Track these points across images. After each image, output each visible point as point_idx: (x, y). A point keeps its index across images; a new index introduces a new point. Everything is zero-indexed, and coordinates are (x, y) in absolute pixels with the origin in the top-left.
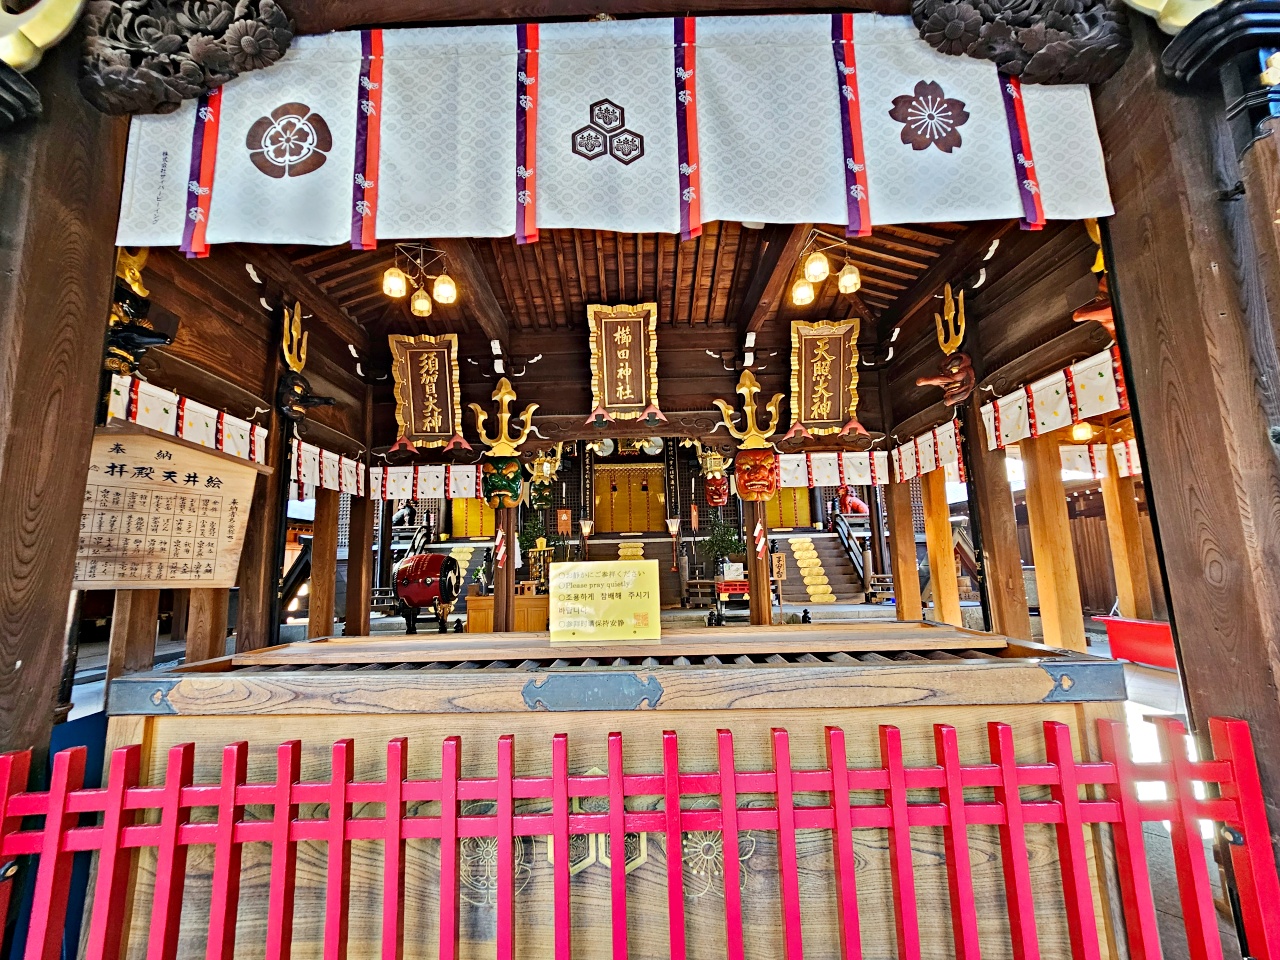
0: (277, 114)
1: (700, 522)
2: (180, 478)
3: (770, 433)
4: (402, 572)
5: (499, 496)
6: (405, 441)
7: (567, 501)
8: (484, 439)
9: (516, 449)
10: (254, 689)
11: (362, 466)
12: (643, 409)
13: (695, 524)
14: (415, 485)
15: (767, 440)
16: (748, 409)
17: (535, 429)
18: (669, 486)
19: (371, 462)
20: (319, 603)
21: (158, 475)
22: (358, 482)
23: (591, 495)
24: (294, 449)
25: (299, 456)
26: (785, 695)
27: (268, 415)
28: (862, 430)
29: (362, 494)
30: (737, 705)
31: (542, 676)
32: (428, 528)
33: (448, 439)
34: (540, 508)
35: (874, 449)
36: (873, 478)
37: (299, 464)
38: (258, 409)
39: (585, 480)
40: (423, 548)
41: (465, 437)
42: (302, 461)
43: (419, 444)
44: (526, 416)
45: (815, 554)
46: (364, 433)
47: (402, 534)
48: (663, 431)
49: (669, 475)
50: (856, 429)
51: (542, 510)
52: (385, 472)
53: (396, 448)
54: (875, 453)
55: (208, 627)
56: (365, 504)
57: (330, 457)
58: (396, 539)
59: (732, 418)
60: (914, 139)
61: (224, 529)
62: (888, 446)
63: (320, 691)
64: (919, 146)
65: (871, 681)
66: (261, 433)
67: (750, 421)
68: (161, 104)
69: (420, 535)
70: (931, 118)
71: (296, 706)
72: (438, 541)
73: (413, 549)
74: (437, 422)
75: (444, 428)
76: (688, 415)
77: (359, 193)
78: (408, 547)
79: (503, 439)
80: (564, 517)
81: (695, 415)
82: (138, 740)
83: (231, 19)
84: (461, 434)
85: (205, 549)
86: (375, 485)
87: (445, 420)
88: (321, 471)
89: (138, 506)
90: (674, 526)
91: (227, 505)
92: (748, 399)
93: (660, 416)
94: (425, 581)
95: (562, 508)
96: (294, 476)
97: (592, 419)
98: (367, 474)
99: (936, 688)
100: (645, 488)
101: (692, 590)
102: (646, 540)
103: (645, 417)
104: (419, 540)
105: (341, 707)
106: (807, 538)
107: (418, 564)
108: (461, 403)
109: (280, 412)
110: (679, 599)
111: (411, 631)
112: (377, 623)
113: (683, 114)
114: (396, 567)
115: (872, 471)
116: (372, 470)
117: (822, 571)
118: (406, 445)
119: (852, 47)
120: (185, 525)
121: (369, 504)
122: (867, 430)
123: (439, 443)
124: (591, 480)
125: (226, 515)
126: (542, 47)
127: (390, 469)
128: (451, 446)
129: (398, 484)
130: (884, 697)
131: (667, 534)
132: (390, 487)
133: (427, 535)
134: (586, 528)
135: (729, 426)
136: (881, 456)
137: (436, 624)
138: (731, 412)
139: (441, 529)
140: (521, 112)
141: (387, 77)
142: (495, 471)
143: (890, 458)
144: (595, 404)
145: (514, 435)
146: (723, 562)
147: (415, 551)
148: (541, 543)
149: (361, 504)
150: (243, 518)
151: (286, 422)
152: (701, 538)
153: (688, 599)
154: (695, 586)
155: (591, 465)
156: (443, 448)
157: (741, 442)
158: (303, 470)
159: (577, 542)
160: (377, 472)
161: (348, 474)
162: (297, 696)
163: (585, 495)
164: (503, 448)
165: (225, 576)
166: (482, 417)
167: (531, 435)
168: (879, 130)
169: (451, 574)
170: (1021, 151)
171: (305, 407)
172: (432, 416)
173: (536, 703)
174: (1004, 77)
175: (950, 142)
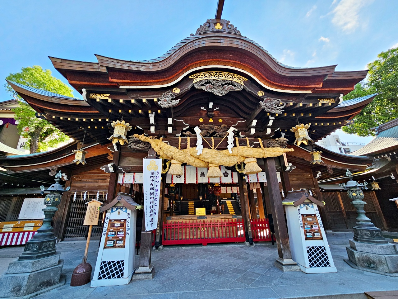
1: (206, 197)
5: (172, 194)
13: (205, 198)
23: (182, 190)
39: (180, 186)
45: (232, 204)
70: (226, 174)
80: (177, 196)
90: (201, 198)
95: (177, 194)
100: (194, 188)
102: (194, 201)
106: (230, 201)
124: (182, 186)
131: (200, 200)
146: (212, 206)
152: (207, 201)
159: (179, 201)
163: (180, 190)
175: (227, 176)
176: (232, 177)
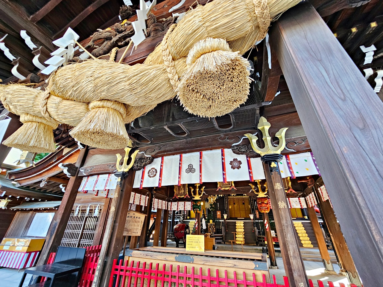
0: (151, 169)
1: (260, 215)
2: (135, 218)
3: (266, 193)
4: (176, 229)
5: (196, 210)
6: (176, 196)
7: (219, 208)
8: (193, 195)
9: (200, 198)
10: (142, 254)
11: (167, 202)
12: (230, 187)
13: (258, 216)
14: (178, 207)
15: (265, 194)
16: (258, 186)
17: (204, 192)
18: (251, 203)
19: (169, 201)
20: (156, 237)
21: (133, 217)
22: (166, 206)
23: (227, 206)
24: (153, 200)
25: (154, 202)
26: (212, 263)
27: (149, 194)
28: (294, 191)
29: (166, 209)
30: (205, 264)
31: (178, 256)
32: (184, 215)
33: (185, 195)
34: (212, 210)
35: (300, 197)
36: (301, 206)
37: (154, 204)
38: (147, 193)
39: (226, 201)
40: (182, 221)
41: (189, 195)
42: (154, 203)
43: (179, 196)
44: (203, 189)
45: (304, 228)
46: (167, 194)
47: (177, 217)
48: (236, 192)
49: (250, 199)
50: (292, 191)
51: (212, 211)
52: (171, 203)
53: (174, 198)
54: (300, 198)
55: (134, 242)
56: (167, 212)
57: (160, 201)
58: (176, 218)
59: (254, 188)
60: (233, 168)
61: (140, 226)
62: (304, 196)
63: (149, 255)
64: (234, 168)
65: (225, 262)
66: (148, 197)
67: (260, 189)
68: (139, 169)
69: (182, 217)
70: (236, 164)
71: (147, 257)
72: (187, 219)
73: (180, 221)
74: (183, 191)
75: (184, 193)
76: (243, 188)
77: (160, 180)
78: (179, 220)
79: (197, 195)
80: (219, 213)
81: (244, 188)
82: (128, 260)
83: (147, 160)
84: (188, 194)
85: (137, 229)
86: (169, 206)
87: (184, 191)
88: (158, 205)
89: (130, 222)
90: (252, 217)
91: (141, 222)
92: (258, 183)
93: (235, 189)
94: (181, 232)
95: (218, 210)
96: (153, 206)
97: (218, 190)
98: (168, 204)
99: (235, 264)
100: (244, 204)
101: (259, 239)
102: (244, 221)
103: (231, 189)
104: (182, 218)
105: (152, 258)
106: (300, 222)
107: (179, 227)
108: (188, 187)
109: (151, 193)
110: (255, 242)
111: (177, 247)
112: (170, 243)
113: (200, 165)
114: (175, 227)
115: (300, 204)
116: (169, 203)
117: (307, 235)
118: (176, 197)
119: (224, 154)
120: (135, 225)
121: (168, 211)
122: (296, 191)
123: (183, 196)
124: (227, 201)
125: (140, 223)
126: (183, 157)
127: (172, 203)
128: (186, 197)
129: (174, 206)
130: (227, 265)
131: (250, 219)
132: (172, 207)
133: (184, 217)
134: (225, 216)
135: (254, 191)
136: (302, 199)
137: (184, 245)
138: (254, 187)
139: (187, 215)
140: (180, 167)
141: (164, 163)
142: (195, 204)
143: (305, 199)
144: (218, 186)
145: (200, 194)
147: (180, 222)
148: (211, 221)
149: (166, 211)
150: (143, 224)
151: (152, 195)
153: (258, 242)
154: (261, 238)
155: (227, 196)
156: (184, 197)
157: (258, 195)
158: (154, 205)
159: (223, 221)
160: (170, 203)
161: (164, 204)
162: (147, 255)
163: (226, 206)
164: (197, 197)
165: (139, 234)
166: (192, 190)
167: (204, 194)
168: (228, 166)
169: (187, 230)
170: (250, 169)
171: (155, 191)
172: (182, 190)
173: (177, 260)
174: (247, 157)
175: (239, 168)
176: (249, 167)
